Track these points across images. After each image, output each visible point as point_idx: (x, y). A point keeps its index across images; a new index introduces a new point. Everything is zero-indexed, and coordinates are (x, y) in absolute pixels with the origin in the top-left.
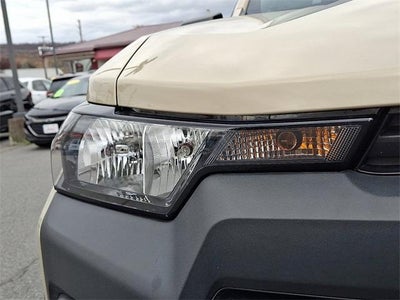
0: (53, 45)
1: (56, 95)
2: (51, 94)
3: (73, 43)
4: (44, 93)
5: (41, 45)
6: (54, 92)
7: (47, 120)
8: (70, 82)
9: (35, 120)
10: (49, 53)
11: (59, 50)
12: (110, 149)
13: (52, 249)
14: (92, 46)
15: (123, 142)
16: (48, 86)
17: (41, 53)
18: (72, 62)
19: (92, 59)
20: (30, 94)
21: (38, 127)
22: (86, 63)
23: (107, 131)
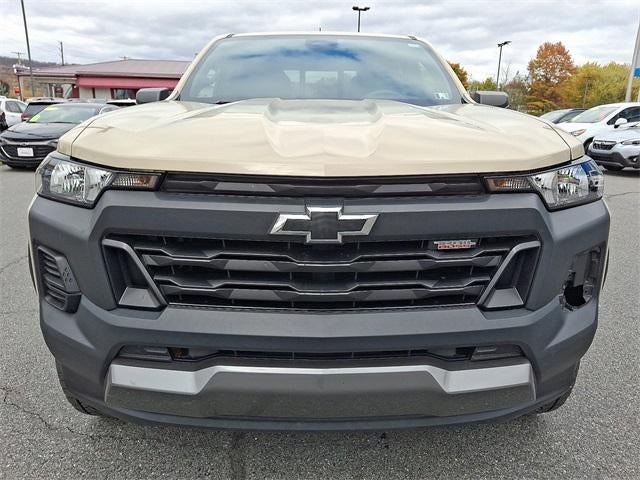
0: (29, 63)
1: (32, 120)
2: (26, 117)
3: (53, 65)
4: (20, 115)
5: (15, 61)
6: (31, 116)
7: (21, 144)
8: (49, 108)
9: (9, 143)
10: (26, 73)
11: (38, 71)
12: (70, 176)
13: (35, 222)
14: (74, 71)
15: (77, 173)
16: (23, 109)
17: (15, 71)
18: (51, 85)
19: (73, 85)
20: (4, 114)
21: (13, 150)
22: (67, 88)
23: (68, 168)
